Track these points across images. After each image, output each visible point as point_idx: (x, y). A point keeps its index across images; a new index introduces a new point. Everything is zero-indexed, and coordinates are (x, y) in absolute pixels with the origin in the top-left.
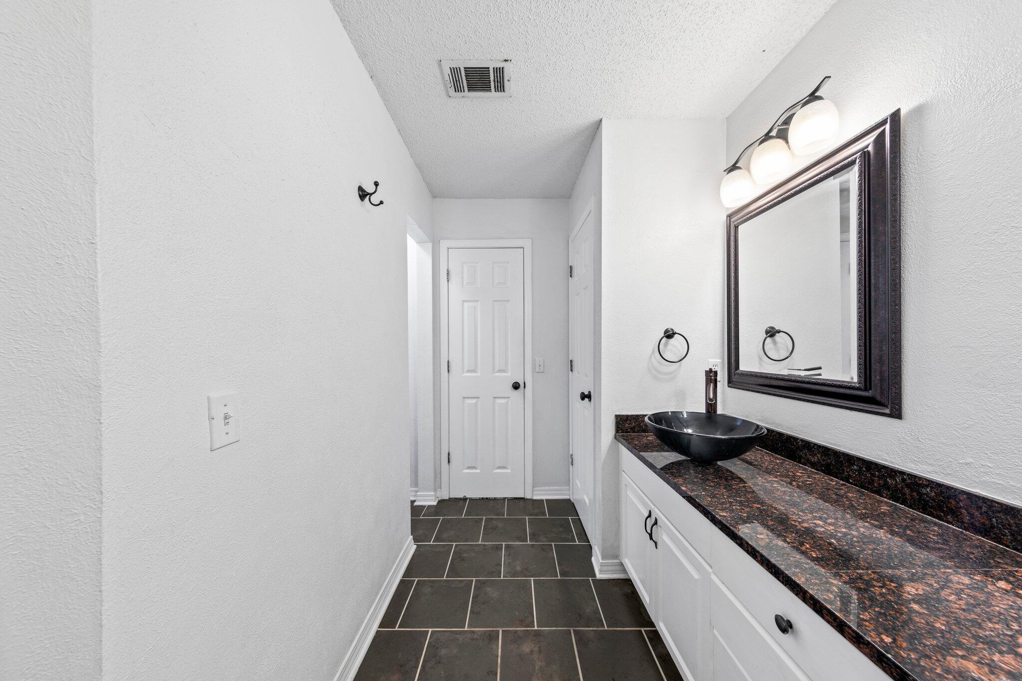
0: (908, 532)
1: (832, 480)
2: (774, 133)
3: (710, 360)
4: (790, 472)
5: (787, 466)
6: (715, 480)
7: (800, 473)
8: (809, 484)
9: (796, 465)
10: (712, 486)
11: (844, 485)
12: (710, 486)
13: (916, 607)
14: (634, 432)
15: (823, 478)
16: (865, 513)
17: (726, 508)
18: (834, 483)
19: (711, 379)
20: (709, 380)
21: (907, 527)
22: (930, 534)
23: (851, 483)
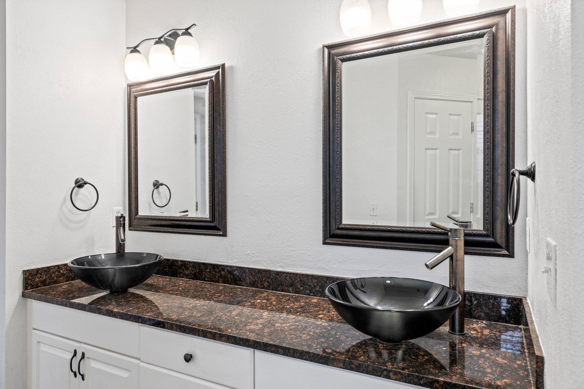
0: (231, 294)
1: (197, 282)
2: (162, 40)
3: (114, 208)
4: (176, 283)
5: (174, 281)
6: (135, 300)
7: (181, 282)
8: (188, 287)
9: (178, 279)
10: (134, 303)
11: (203, 282)
12: (133, 304)
13: (236, 318)
14: (45, 285)
15: (193, 282)
16: (214, 292)
17: (149, 312)
18: (199, 283)
19: (120, 223)
20: (119, 224)
21: (230, 292)
22: (237, 292)
23: (206, 281)
